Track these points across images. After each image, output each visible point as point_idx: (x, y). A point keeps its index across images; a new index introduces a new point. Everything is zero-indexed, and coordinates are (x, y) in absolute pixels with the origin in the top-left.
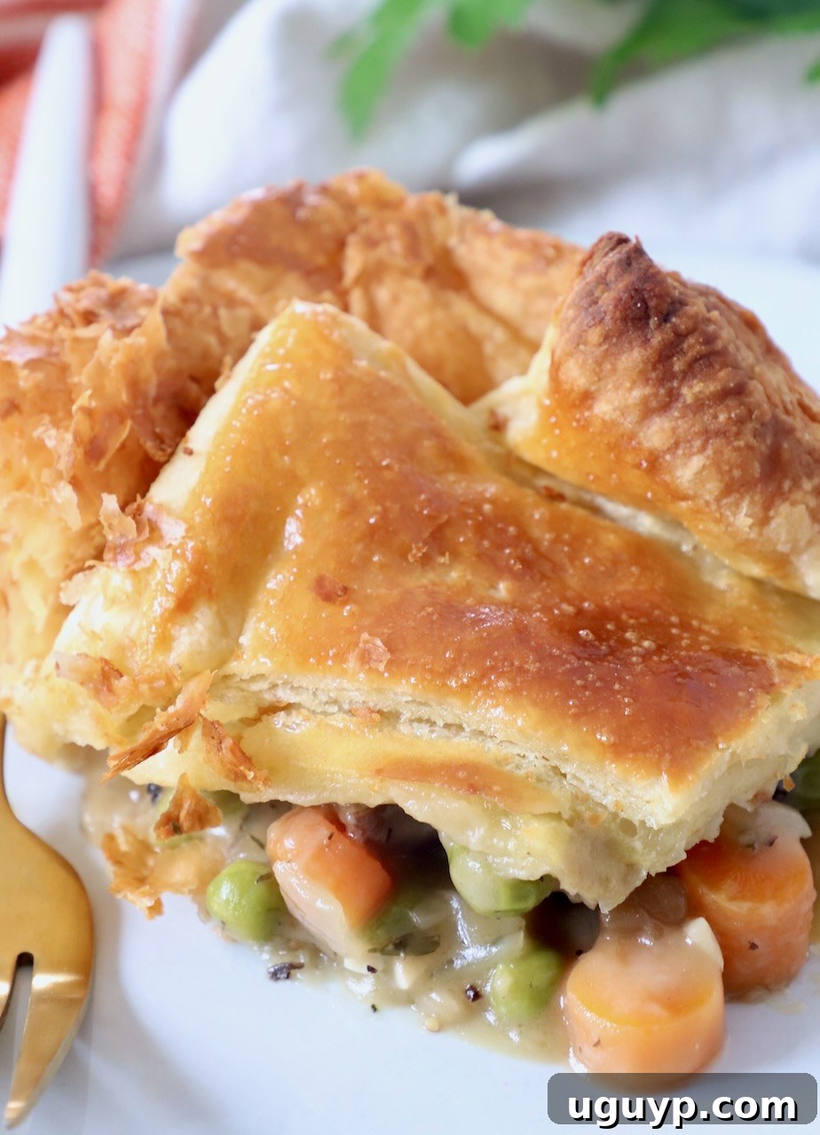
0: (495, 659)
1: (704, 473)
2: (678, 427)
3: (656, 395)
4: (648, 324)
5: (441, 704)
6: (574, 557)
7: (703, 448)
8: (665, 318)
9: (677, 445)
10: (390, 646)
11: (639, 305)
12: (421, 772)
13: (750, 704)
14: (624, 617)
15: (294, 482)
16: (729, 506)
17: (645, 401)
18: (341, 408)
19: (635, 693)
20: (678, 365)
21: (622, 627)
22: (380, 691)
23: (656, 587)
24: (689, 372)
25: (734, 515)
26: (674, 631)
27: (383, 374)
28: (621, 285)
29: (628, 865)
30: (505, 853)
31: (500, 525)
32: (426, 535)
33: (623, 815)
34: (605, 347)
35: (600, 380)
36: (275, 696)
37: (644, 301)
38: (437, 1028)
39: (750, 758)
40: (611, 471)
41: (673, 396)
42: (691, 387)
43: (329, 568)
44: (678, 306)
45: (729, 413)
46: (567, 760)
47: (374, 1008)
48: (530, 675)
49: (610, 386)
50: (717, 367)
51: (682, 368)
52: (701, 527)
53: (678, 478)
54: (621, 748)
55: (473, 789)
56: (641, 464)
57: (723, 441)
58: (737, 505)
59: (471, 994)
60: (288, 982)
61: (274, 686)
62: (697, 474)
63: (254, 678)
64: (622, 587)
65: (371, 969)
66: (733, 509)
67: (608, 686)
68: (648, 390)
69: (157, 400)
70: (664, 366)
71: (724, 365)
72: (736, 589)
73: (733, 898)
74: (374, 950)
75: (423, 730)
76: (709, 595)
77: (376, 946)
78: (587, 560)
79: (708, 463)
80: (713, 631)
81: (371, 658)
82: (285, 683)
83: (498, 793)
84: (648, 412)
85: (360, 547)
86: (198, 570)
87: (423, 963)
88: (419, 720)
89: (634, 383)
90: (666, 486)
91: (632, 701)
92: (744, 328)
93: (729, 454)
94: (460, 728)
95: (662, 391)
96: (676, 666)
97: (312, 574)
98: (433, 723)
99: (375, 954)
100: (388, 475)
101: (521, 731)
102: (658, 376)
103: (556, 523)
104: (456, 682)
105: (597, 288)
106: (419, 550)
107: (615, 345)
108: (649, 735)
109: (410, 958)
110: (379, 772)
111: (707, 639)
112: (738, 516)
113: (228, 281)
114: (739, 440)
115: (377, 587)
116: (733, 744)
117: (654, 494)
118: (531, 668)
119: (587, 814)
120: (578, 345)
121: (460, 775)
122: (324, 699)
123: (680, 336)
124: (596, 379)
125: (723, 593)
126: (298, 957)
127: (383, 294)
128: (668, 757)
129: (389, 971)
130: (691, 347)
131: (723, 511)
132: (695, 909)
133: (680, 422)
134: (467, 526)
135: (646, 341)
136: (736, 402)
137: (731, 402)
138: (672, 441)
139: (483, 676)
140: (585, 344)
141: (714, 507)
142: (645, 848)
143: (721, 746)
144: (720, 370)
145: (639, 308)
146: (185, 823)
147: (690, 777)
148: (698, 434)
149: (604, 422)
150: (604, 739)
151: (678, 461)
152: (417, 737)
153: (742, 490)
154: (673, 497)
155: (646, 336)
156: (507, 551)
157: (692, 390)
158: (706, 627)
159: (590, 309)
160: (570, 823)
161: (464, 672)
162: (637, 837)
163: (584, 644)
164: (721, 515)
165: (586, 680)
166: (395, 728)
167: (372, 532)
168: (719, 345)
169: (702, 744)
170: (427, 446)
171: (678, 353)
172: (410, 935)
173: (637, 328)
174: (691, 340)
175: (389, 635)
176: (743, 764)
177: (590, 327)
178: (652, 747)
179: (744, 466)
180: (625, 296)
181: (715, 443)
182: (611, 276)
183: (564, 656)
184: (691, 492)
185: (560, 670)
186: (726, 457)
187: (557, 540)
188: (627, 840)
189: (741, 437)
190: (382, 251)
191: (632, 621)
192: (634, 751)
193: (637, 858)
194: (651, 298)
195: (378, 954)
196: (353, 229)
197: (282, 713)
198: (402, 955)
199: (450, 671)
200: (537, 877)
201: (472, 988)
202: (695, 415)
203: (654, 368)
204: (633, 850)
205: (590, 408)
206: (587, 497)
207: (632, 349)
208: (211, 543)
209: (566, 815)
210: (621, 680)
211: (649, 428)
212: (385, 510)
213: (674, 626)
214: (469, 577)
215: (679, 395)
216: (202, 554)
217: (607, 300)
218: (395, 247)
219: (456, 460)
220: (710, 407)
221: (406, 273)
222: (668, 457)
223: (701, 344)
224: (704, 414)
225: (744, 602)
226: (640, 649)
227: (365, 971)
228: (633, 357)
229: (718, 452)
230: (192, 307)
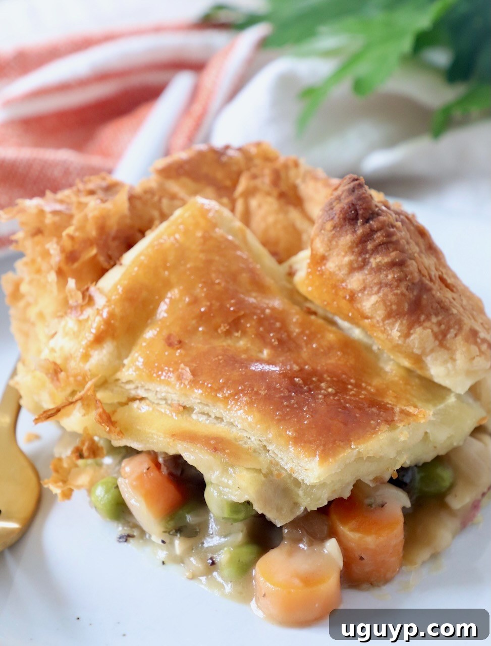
0: (245, 386)
1: (377, 305)
2: (367, 279)
3: (357, 261)
4: (357, 223)
5: (214, 406)
6: (308, 342)
7: (378, 292)
8: (367, 221)
9: (364, 289)
10: (194, 373)
11: (353, 212)
12: (192, 438)
13: (376, 428)
14: (325, 376)
15: (168, 285)
16: (389, 324)
17: (351, 263)
18: (202, 251)
19: (314, 412)
20: (370, 246)
21: (321, 380)
22: (186, 395)
23: (348, 364)
24: (375, 250)
25: (391, 330)
26: (350, 387)
27: (230, 238)
28: (346, 201)
29: (294, 503)
30: (227, 486)
31: (272, 321)
32: (230, 320)
33: (295, 475)
34: (333, 232)
35: (330, 250)
36: (136, 392)
37: (356, 210)
38: (191, 577)
39: (369, 455)
40: (334, 300)
41: (365, 263)
42: (375, 259)
43: (176, 330)
44: (375, 215)
45: (394, 274)
46: (271, 443)
47: (163, 563)
48: (260, 396)
49: (335, 254)
50: (391, 250)
51: (372, 248)
52: (375, 335)
53: (364, 306)
54: (299, 440)
55: (215, 449)
56: (346, 297)
57: (389, 289)
58: (393, 324)
59: (210, 561)
60: (126, 544)
61: (137, 388)
62: (373, 305)
63: (129, 382)
64: (329, 361)
65: (163, 542)
66: (391, 326)
67: (300, 408)
68: (352, 258)
69: (114, 238)
70: (362, 246)
71: (395, 249)
72: (394, 372)
73: (352, 530)
74: (165, 532)
75: (203, 418)
76: (378, 372)
77: (166, 530)
78: (314, 346)
79: (379, 300)
80: (372, 390)
81: (183, 378)
82: (142, 386)
83: (228, 454)
84: (352, 269)
85: (194, 322)
86: (108, 323)
87: (189, 542)
88: (203, 413)
89: (346, 253)
90: (358, 310)
91: (310, 416)
92: (417, 233)
93: (391, 297)
94: (222, 420)
95: (360, 259)
96: (341, 403)
97: (165, 333)
98: (209, 415)
99: (165, 534)
100: (217, 288)
101: (250, 424)
102: (358, 250)
103: (303, 325)
104: (222, 395)
105: (334, 201)
106: (225, 327)
107: (339, 231)
108: (314, 435)
109: (182, 538)
110: (173, 435)
111: (366, 393)
112: (393, 331)
113: (174, 187)
114: (398, 290)
115: (198, 344)
116: (359, 447)
117: (353, 314)
118: (262, 393)
119: (276, 472)
120: (321, 230)
121: (212, 442)
122: (159, 396)
123: (373, 231)
124: (328, 249)
125: (386, 373)
126: (133, 532)
127: (254, 203)
128: (321, 447)
129: (172, 543)
130: (378, 238)
131: (385, 327)
132: (332, 533)
133: (368, 277)
134: (253, 319)
135: (355, 231)
136: (399, 269)
137: (395, 269)
138: (362, 286)
139: (236, 394)
140: (324, 229)
141: (381, 324)
142: (305, 495)
143: (352, 447)
144: (393, 251)
145: (353, 214)
146: (86, 453)
147: (331, 460)
148: (376, 284)
149: (330, 273)
150: (290, 434)
151: (365, 297)
152: (199, 422)
153: (396, 317)
154: (361, 316)
155: (354, 229)
156: (272, 335)
157: (376, 260)
158: (369, 388)
159: (329, 212)
160: (266, 476)
161: (227, 390)
162: (301, 488)
163: (295, 385)
164: (385, 329)
165: (290, 402)
166: (190, 415)
167: (202, 314)
168: (394, 238)
169: (342, 444)
170: (244, 277)
171: (371, 240)
172: (185, 526)
173: (351, 224)
174: (379, 234)
175: (196, 367)
176: (365, 459)
177: (327, 221)
178: (314, 441)
179: (399, 304)
180: (346, 207)
181: (386, 290)
182: (343, 197)
183: (282, 389)
184: (369, 315)
185: (277, 396)
186: (389, 298)
187: (302, 333)
188: (296, 489)
189: (399, 288)
190: (258, 182)
191: (329, 379)
192: (305, 442)
193: (300, 500)
194: (360, 209)
195: (167, 534)
196: (248, 169)
197: (138, 402)
198: (179, 535)
199: (220, 389)
200: (242, 501)
201: (211, 559)
202: (376, 273)
203: (357, 246)
204: (298, 495)
205: (325, 265)
206: (330, 316)
207: (347, 235)
208: (117, 311)
209: (264, 471)
210: (309, 405)
211: (352, 278)
212: (211, 305)
213: (351, 384)
214: (249, 345)
215: (369, 262)
216: (111, 315)
217: (338, 207)
218: (266, 180)
219: (258, 285)
220: (384, 270)
221: (268, 194)
222: (360, 295)
223: (384, 237)
224: (381, 274)
225: (396, 379)
226: (325, 392)
227: (160, 543)
228: (347, 239)
229: (385, 295)
230: (149, 196)
